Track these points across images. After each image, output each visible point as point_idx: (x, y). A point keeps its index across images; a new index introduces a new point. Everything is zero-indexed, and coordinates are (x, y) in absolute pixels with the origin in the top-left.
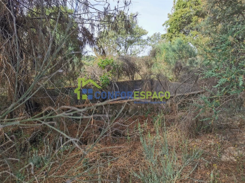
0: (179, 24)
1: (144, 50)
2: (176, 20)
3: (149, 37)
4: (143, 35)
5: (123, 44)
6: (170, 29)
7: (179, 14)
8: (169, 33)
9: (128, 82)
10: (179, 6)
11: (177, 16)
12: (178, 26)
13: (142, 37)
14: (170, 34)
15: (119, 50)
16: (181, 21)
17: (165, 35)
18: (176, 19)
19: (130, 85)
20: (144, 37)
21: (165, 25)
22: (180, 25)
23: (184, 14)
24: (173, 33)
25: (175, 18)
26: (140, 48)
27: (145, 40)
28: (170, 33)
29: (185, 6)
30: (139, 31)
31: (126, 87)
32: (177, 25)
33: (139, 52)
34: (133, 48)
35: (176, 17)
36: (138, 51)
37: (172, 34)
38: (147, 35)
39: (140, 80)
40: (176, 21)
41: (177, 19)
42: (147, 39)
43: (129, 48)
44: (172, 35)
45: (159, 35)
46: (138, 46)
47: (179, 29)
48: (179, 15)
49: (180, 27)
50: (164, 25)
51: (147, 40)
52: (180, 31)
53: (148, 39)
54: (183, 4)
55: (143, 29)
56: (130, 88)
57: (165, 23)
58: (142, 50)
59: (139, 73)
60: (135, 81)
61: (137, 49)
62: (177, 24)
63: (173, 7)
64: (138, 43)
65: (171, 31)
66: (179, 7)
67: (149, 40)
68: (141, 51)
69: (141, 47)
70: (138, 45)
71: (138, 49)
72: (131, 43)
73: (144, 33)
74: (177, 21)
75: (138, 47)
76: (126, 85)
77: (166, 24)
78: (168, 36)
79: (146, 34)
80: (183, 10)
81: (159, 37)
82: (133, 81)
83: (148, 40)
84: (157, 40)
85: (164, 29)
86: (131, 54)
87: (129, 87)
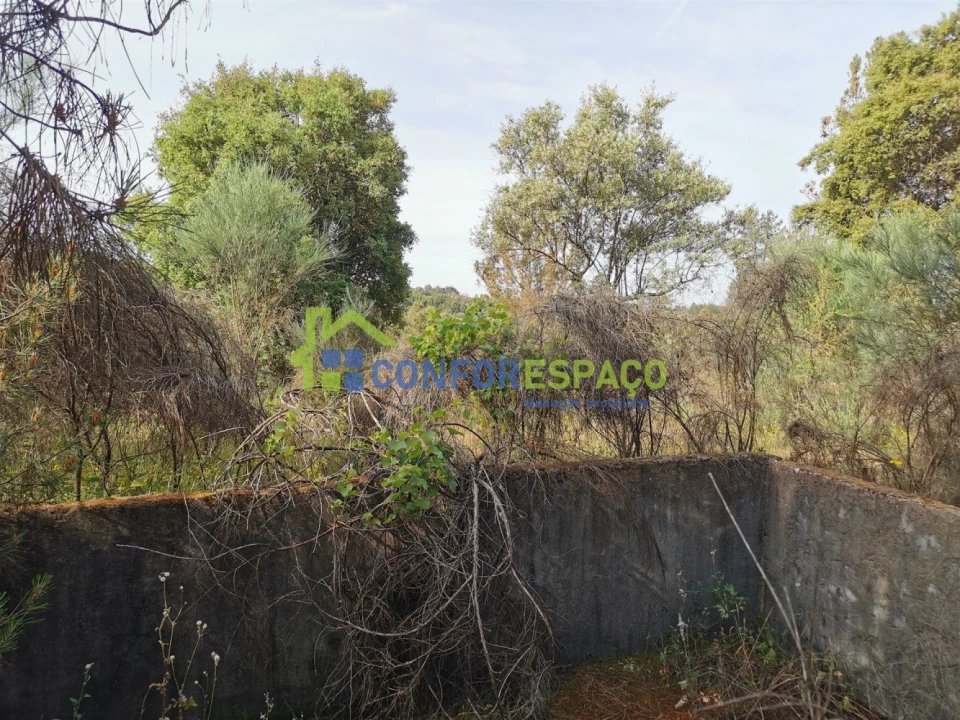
0: (894, 151)
1: (704, 273)
2: (879, 132)
3: (732, 213)
4: (707, 201)
5: (602, 243)
6: (841, 183)
7: (894, 105)
8: (835, 199)
9: (592, 474)
10: (893, 69)
11: (884, 114)
12: (886, 161)
13: (697, 210)
14: (838, 206)
15: (584, 272)
16: (907, 136)
17: (811, 210)
18: (876, 128)
19: (603, 491)
20: (709, 214)
21: (814, 164)
22: (898, 155)
23: (921, 102)
24: (852, 199)
25: (873, 123)
26: (688, 264)
27: (716, 228)
28: (839, 200)
29: (924, 65)
30: (686, 181)
31: (577, 503)
32: (885, 156)
33: (682, 286)
34: (647, 265)
35: (879, 119)
36: (678, 280)
37: (849, 205)
38: (722, 202)
39: (678, 464)
40: (877, 140)
41: (881, 129)
42: (722, 220)
43: (632, 262)
44: (847, 207)
45: (769, 220)
46: (674, 255)
47: (892, 176)
48: (896, 110)
49: (897, 167)
50: (809, 163)
51: (723, 225)
52: (894, 187)
53: (727, 224)
54: (916, 56)
55: (706, 175)
56: (605, 514)
57: (813, 155)
58: (696, 277)
59: (673, 406)
60: (644, 469)
61: (671, 266)
62: (885, 153)
63: (847, 93)
64: (676, 241)
65: (843, 192)
66: (890, 76)
67: (732, 226)
68: (690, 277)
69: (690, 259)
70: (679, 251)
71: (678, 268)
72: (640, 239)
73: (711, 193)
74: (881, 139)
75: (673, 259)
76: (579, 492)
77: (817, 157)
78: (825, 211)
79: (722, 197)
80: (915, 84)
81: (770, 228)
82: (627, 467)
83: (729, 229)
84: (762, 241)
85: (803, 187)
86: (640, 291)
87: (597, 509)
